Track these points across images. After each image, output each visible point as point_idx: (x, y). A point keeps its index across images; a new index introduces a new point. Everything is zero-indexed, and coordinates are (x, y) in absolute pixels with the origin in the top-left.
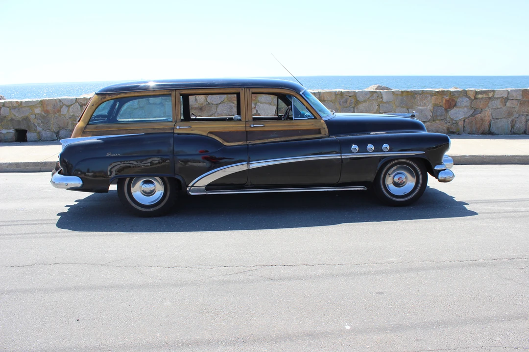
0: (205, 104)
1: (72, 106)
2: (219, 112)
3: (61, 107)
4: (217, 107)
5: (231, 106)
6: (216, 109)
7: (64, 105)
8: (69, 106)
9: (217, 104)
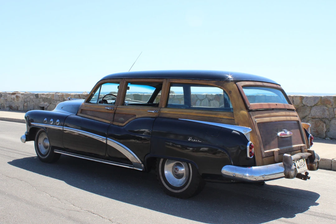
0: (301, 105)
1: (204, 100)
2: (313, 115)
3: (197, 101)
4: (311, 109)
5: (324, 109)
6: (310, 111)
7: (198, 99)
8: (201, 100)
9: (311, 107)
